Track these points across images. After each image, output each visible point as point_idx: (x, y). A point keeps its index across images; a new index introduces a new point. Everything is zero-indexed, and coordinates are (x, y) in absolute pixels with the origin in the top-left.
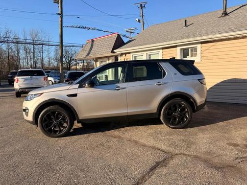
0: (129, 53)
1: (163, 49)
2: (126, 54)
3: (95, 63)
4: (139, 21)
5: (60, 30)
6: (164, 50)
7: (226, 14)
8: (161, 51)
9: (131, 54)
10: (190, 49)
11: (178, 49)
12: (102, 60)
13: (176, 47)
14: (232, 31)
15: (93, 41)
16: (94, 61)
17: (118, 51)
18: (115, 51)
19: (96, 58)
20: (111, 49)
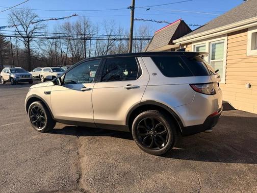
0: (190, 43)
1: (229, 34)
2: (187, 44)
8: (226, 37)
9: (193, 45)
17: (178, 42)
18: (174, 41)
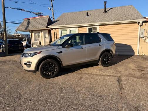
2: (55, 29)
3: (30, 34)
4: (50, 9)
5: (3, 9)
6: (79, 28)
7: (105, 12)
8: (78, 28)
9: (59, 29)
10: (93, 28)
11: (87, 28)
12: (36, 32)
13: (86, 27)
14: (114, 21)
15: (29, 19)
16: (30, 32)
17: (50, 27)
19: (31, 31)
20: (46, 26)
